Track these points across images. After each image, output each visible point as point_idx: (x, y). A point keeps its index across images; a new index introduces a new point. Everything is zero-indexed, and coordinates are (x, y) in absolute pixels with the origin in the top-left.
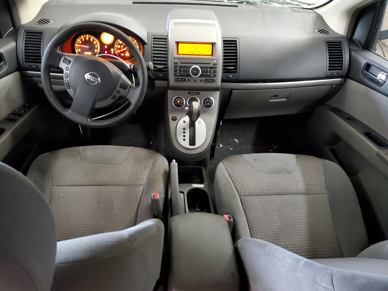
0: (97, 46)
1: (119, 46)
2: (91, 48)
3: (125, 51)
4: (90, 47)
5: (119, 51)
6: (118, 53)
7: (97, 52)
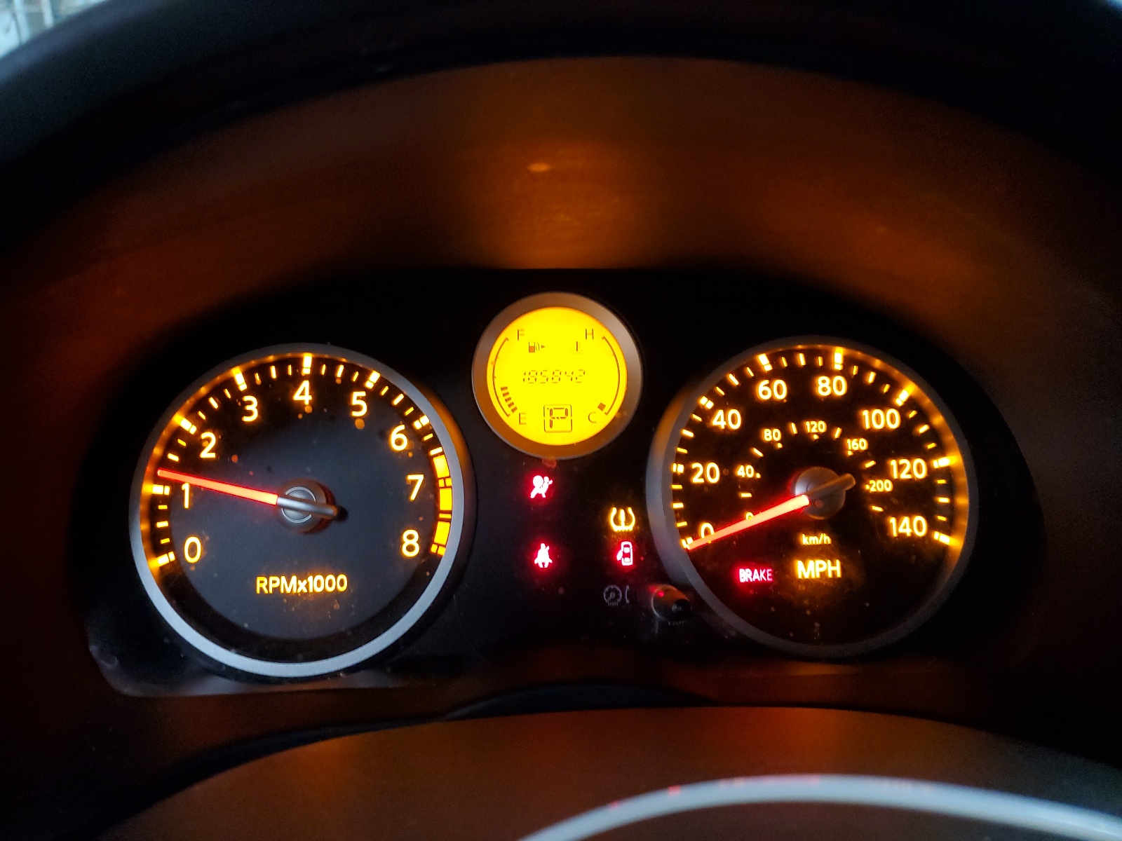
0: (432, 484)
1: (707, 473)
2: (342, 515)
3: (794, 523)
4: (331, 511)
5: (708, 533)
6: (696, 556)
7: (429, 561)
